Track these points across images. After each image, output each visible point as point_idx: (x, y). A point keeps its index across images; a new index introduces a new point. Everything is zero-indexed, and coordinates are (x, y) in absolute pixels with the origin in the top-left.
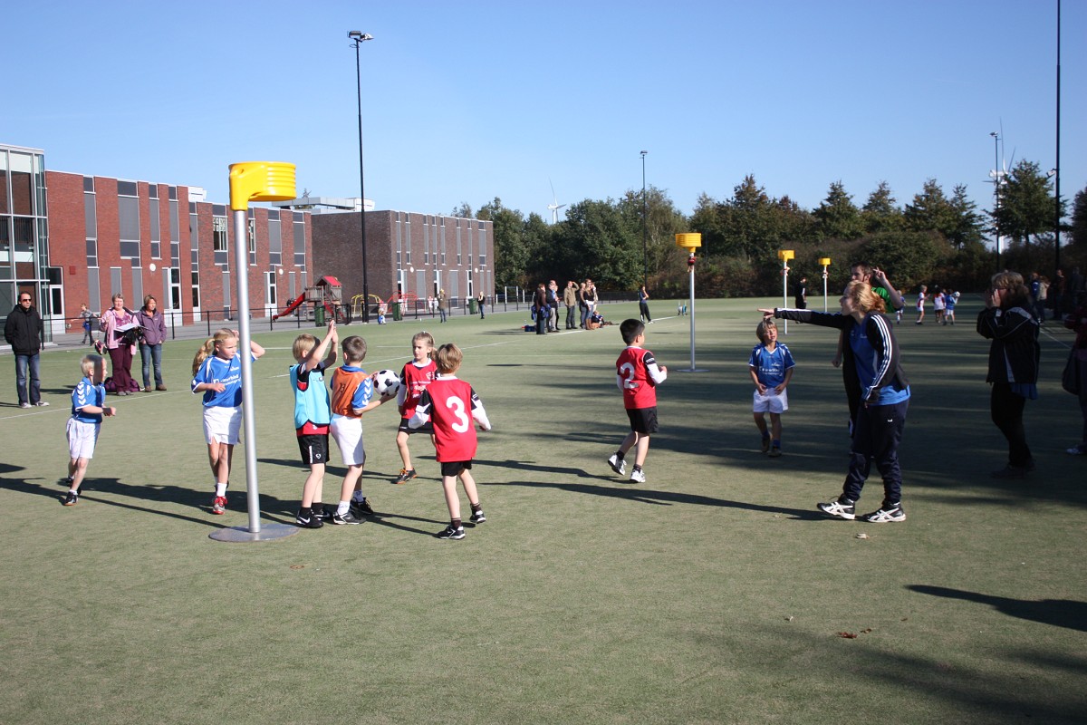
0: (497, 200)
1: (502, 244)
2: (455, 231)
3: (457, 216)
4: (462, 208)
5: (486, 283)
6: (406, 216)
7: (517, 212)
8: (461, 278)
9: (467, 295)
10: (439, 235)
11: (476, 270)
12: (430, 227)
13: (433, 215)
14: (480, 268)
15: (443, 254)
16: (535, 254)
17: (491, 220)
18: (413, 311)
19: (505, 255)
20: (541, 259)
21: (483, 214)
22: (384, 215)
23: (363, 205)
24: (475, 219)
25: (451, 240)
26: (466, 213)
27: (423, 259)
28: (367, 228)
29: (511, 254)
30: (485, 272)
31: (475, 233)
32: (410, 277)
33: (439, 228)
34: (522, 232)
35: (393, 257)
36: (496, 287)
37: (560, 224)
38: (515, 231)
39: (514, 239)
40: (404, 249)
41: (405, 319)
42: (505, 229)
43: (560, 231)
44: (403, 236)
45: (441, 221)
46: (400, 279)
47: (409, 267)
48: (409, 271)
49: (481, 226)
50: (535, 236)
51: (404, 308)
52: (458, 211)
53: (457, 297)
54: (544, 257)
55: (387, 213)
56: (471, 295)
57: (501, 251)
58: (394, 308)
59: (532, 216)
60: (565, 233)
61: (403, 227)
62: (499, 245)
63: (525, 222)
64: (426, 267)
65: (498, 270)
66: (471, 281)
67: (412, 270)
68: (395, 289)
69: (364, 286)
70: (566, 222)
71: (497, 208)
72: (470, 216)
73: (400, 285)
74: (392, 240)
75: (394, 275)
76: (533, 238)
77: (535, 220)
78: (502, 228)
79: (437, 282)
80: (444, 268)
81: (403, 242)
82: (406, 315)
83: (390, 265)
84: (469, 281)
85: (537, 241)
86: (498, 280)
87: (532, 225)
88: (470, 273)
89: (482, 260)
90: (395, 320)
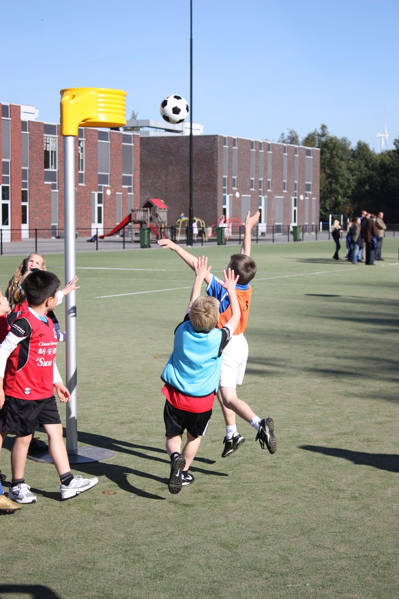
0: (324, 127)
1: (328, 171)
2: (281, 156)
3: (284, 142)
4: (289, 135)
5: (310, 210)
6: (234, 142)
7: (344, 140)
8: (287, 205)
9: (290, 221)
10: (266, 161)
11: (302, 197)
12: (257, 152)
13: (261, 141)
14: (306, 195)
15: (269, 180)
16: (361, 183)
17: (318, 147)
18: (237, 236)
19: (331, 183)
20: (367, 187)
21: (309, 140)
22: (211, 141)
23: (191, 129)
24: (302, 146)
25: (277, 166)
26: (293, 139)
27: (249, 184)
28: (195, 152)
29: (337, 182)
30: (310, 200)
31: (302, 159)
32: (236, 202)
33: (265, 154)
34: (349, 160)
35: (220, 182)
36: (321, 215)
37: (389, 153)
38: (342, 159)
39: (340, 167)
40: (230, 174)
41: (229, 244)
42: (332, 157)
43: (387, 160)
44: (230, 161)
45: (269, 147)
46: (225, 204)
47: (234, 192)
48: (234, 197)
49: (308, 153)
50: (363, 165)
51: (228, 233)
52: (286, 137)
53: (281, 224)
54: (370, 186)
55: (217, 136)
56: (295, 221)
57: (328, 178)
58: (219, 232)
59: (359, 144)
60: (393, 163)
61: (231, 151)
62: (325, 172)
63: (352, 150)
64: (251, 193)
65: (323, 198)
66: (296, 208)
67: (237, 195)
68: (220, 213)
69: (190, 210)
70: (394, 151)
71: (323, 135)
72: (297, 143)
73: (225, 210)
74: (219, 165)
75: (220, 199)
76: (360, 167)
77: (363, 148)
78: (328, 155)
79: (262, 207)
80: (269, 194)
81: (230, 166)
82: (230, 240)
83: (215, 190)
84: (294, 208)
85: (363, 168)
86: (323, 208)
87: (359, 154)
88: (295, 200)
89: (308, 187)
90: (219, 244)
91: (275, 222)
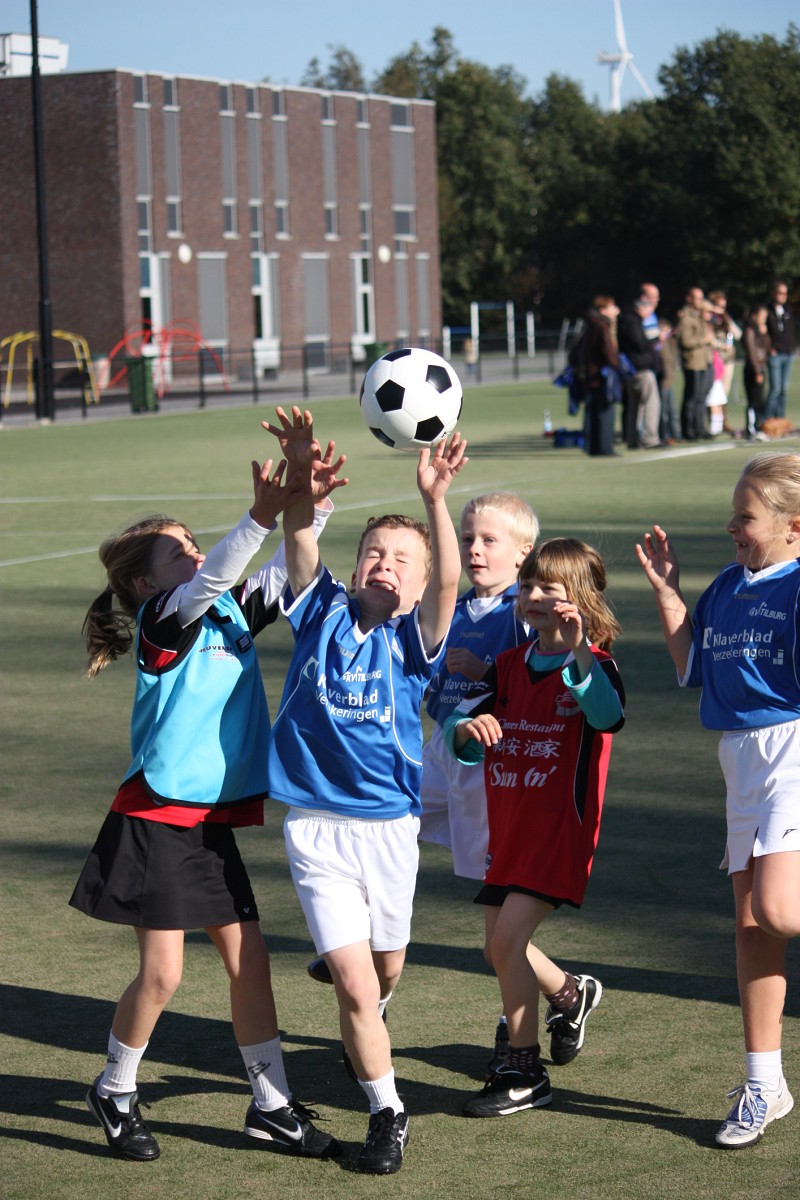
0: (441, 36)
1: (460, 171)
2: (316, 130)
3: (319, 85)
4: (334, 62)
5: (413, 292)
6: (165, 89)
7: (505, 72)
8: (339, 279)
9: (352, 330)
10: (268, 145)
11: (384, 254)
12: (240, 121)
13: (250, 85)
14: (395, 247)
15: (281, 203)
16: (563, 198)
17: (426, 97)
18: (190, 383)
19: (469, 207)
20: (582, 217)
21: (398, 77)
22: (101, 83)
23: (35, 54)
24: (374, 97)
25: (306, 161)
26: (347, 75)
27: (218, 219)
28: (47, 126)
29: (490, 203)
30: (411, 262)
31: (379, 137)
32: (181, 278)
34: (523, 134)
35: (127, 215)
36: (445, 306)
37: (643, 109)
38: (501, 132)
39: (497, 156)
40: (160, 191)
41: (168, 409)
42: (471, 127)
43: (642, 131)
44: (158, 148)
45: (274, 101)
46: (146, 283)
47: (174, 246)
48: (175, 260)
49: (399, 115)
50: (565, 145)
51: (161, 375)
52: (324, 70)
53: (323, 338)
54: (591, 211)
55: (113, 72)
56: (366, 329)
57: (460, 191)
58: (133, 373)
59: (553, 83)
60: (657, 138)
61: (157, 120)
62: (451, 174)
63: (530, 102)
64: (225, 245)
65: (449, 253)
66: (368, 289)
67: (185, 254)
68: (133, 314)
69: (42, 306)
70: (659, 102)
71: (440, 60)
72: (358, 86)
73: (146, 302)
74: (123, 162)
75: (130, 270)
76: (555, 153)
77: (562, 94)
78: (458, 122)
79: (264, 290)
80: (282, 248)
81: (158, 166)
82: (170, 396)
83: (114, 241)
84: (362, 288)
85: (569, 160)
86: (449, 285)
87: (552, 111)
88: (365, 262)
89: (402, 222)
90: (136, 410)
91: (304, 333)
